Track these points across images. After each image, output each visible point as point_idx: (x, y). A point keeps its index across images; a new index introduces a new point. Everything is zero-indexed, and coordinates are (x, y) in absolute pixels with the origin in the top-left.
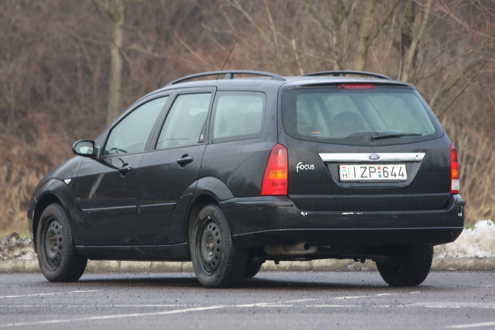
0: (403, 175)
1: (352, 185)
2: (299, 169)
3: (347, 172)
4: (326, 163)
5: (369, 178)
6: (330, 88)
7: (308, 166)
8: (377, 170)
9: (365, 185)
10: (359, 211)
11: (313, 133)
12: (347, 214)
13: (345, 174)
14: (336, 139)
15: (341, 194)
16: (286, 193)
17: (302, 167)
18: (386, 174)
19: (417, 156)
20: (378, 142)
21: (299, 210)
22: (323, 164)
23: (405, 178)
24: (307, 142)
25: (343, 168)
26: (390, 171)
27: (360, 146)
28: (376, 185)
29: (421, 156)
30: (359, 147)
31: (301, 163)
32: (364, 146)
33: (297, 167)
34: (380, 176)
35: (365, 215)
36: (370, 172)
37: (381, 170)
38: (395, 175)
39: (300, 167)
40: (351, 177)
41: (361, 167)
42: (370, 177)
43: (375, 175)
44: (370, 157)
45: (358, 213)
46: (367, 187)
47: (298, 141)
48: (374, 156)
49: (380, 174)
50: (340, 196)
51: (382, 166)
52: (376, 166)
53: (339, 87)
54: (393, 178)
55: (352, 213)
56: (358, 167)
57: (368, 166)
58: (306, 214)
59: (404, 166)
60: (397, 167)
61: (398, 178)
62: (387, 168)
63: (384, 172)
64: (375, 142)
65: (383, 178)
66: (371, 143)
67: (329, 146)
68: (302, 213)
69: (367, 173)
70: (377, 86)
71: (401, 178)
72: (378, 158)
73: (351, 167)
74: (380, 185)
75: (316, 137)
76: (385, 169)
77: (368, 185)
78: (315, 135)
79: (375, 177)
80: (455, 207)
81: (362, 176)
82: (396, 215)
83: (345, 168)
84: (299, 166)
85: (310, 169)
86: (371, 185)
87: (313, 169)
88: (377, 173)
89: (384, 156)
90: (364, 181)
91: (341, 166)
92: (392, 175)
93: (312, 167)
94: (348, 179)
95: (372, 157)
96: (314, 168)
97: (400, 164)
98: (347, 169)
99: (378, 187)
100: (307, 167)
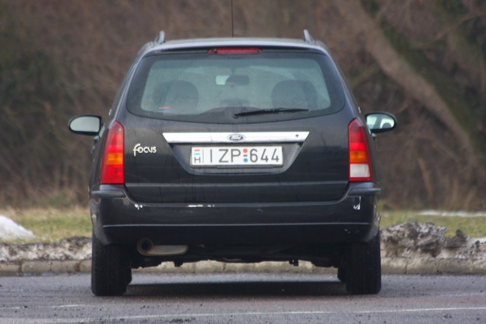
0: (277, 159)
1: (208, 171)
2: (137, 152)
3: (201, 156)
4: (172, 145)
5: (230, 163)
6: (198, 53)
7: (148, 148)
8: (242, 153)
9: (225, 171)
10: (211, 202)
11: (160, 108)
12: (195, 206)
13: (197, 157)
14: (187, 116)
15: (193, 182)
16: (123, 182)
17: (141, 150)
18: (254, 158)
19: (297, 136)
20: (244, 119)
21: (132, 202)
22: (168, 146)
23: (280, 162)
24: (149, 120)
25: (196, 150)
26: (259, 155)
27: (219, 123)
28: (240, 171)
29: (303, 136)
30: (216, 125)
31: (139, 145)
32: (223, 124)
33: (135, 150)
34: (246, 160)
35: (218, 208)
36: (232, 156)
37: (248, 154)
38: (267, 159)
39: (138, 150)
40: (207, 162)
41: (220, 150)
42: (232, 161)
43: (239, 159)
44: (230, 138)
45: (209, 206)
46: (228, 173)
47: (139, 118)
48: (235, 136)
49: (246, 157)
50: (190, 185)
51: (249, 149)
52: (241, 149)
53: (210, 51)
54: (264, 163)
55: (201, 206)
56: (216, 149)
57: (230, 148)
58: (141, 206)
59: (279, 149)
60: (270, 150)
61: (271, 162)
62: (256, 151)
63: (251, 155)
64: (240, 119)
65: (249, 163)
66: (234, 120)
67: (176, 125)
68: (136, 206)
69: (228, 157)
70: (264, 51)
71: (274, 163)
72: (242, 138)
73: (207, 149)
74: (246, 171)
75: (162, 114)
76: (254, 152)
77: (230, 171)
78: (162, 111)
79: (239, 161)
80: (348, 198)
81: (220, 161)
82: (262, 208)
83: (199, 150)
84: (137, 148)
85: (151, 152)
86: (234, 171)
87: (154, 152)
88: (242, 157)
89: (250, 136)
90: (223, 167)
91: (194, 149)
92: (262, 159)
93: (154, 149)
94: (202, 164)
95: (234, 137)
96: (156, 151)
97: (274, 146)
98: (201, 152)
99: (242, 173)
100: (146, 150)
